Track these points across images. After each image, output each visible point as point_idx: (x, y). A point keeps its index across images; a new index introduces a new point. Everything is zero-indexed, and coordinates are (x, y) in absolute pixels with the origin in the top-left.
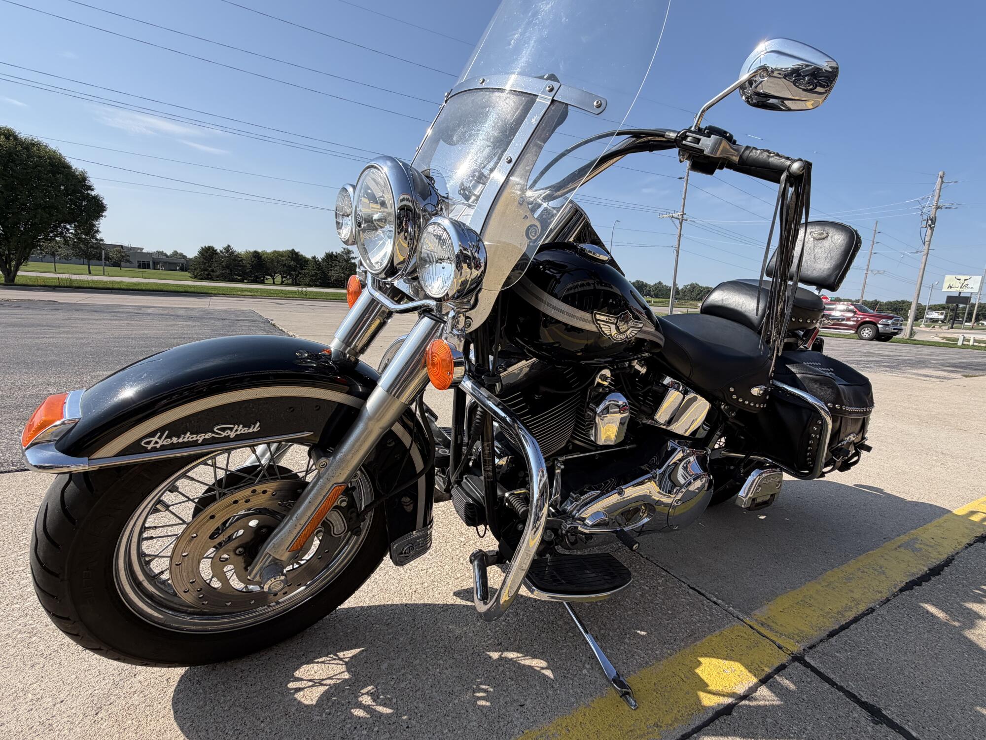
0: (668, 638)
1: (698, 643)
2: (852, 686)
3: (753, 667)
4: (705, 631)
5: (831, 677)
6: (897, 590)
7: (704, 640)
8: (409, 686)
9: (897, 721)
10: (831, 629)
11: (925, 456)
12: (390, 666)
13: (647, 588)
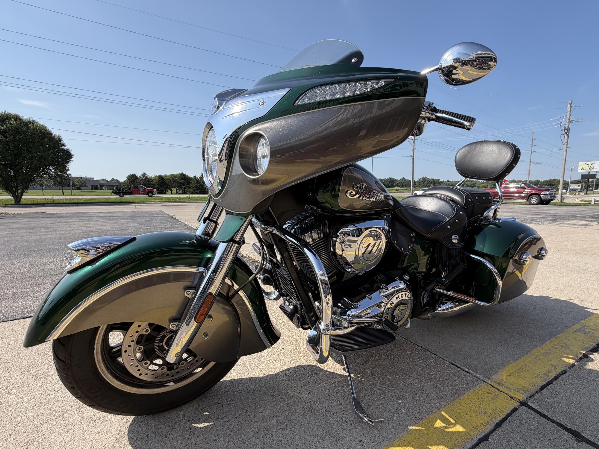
0: (443, 395)
1: (461, 397)
2: (560, 419)
3: (497, 410)
4: (464, 390)
5: (546, 414)
6: (579, 358)
7: (464, 396)
8: (291, 432)
9: (592, 440)
10: (541, 385)
11: (582, 274)
12: (278, 421)
13: (425, 366)
